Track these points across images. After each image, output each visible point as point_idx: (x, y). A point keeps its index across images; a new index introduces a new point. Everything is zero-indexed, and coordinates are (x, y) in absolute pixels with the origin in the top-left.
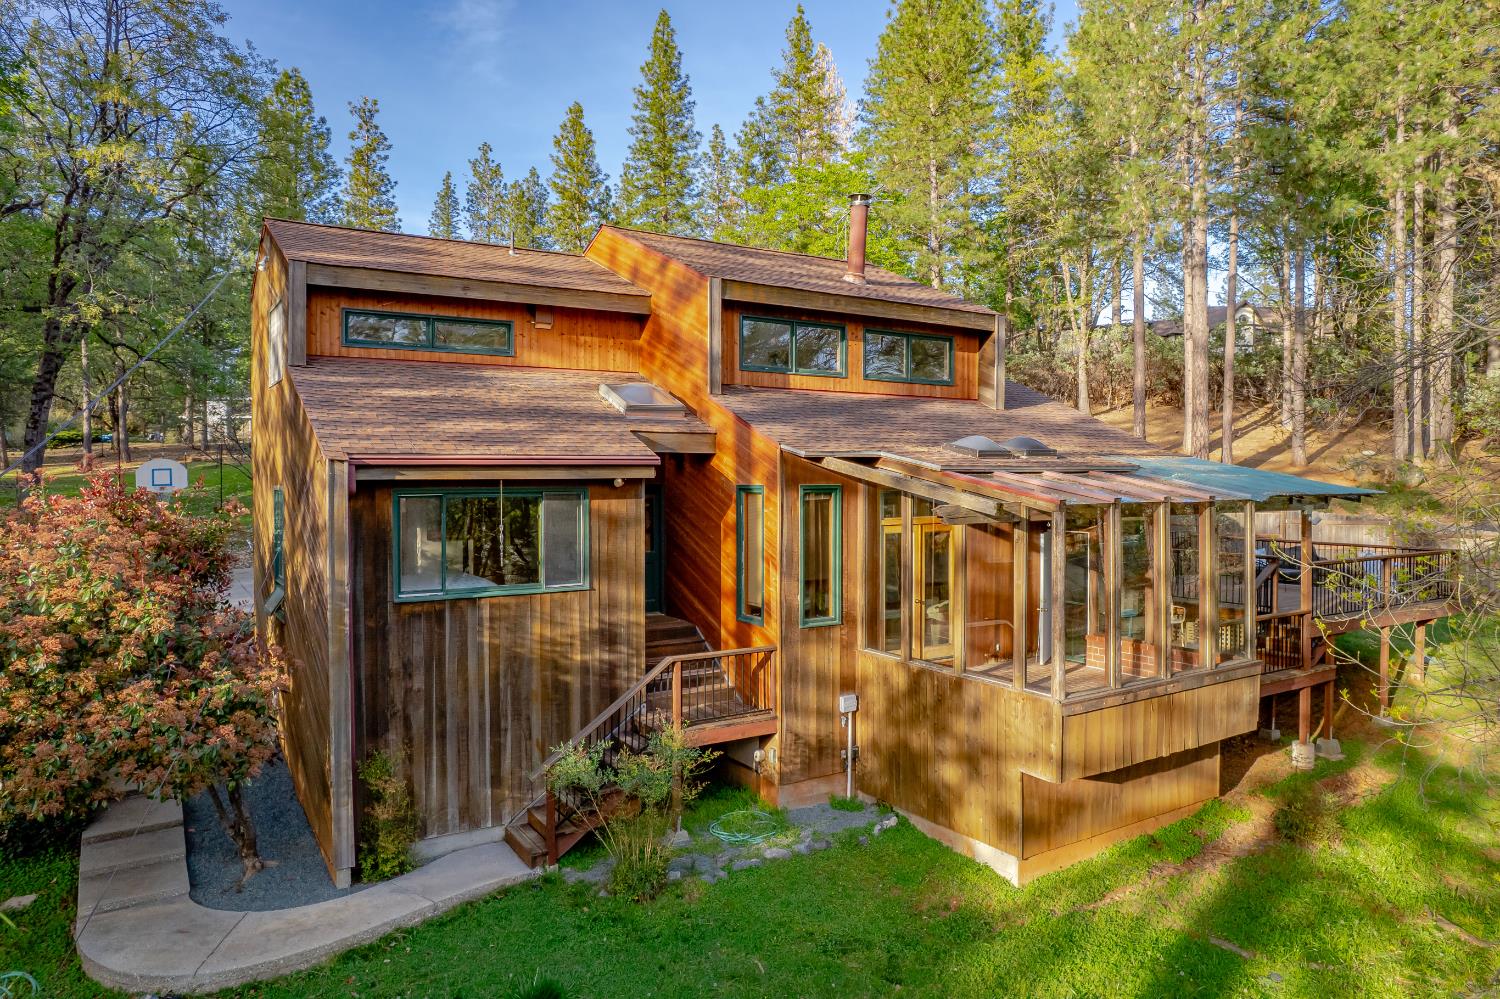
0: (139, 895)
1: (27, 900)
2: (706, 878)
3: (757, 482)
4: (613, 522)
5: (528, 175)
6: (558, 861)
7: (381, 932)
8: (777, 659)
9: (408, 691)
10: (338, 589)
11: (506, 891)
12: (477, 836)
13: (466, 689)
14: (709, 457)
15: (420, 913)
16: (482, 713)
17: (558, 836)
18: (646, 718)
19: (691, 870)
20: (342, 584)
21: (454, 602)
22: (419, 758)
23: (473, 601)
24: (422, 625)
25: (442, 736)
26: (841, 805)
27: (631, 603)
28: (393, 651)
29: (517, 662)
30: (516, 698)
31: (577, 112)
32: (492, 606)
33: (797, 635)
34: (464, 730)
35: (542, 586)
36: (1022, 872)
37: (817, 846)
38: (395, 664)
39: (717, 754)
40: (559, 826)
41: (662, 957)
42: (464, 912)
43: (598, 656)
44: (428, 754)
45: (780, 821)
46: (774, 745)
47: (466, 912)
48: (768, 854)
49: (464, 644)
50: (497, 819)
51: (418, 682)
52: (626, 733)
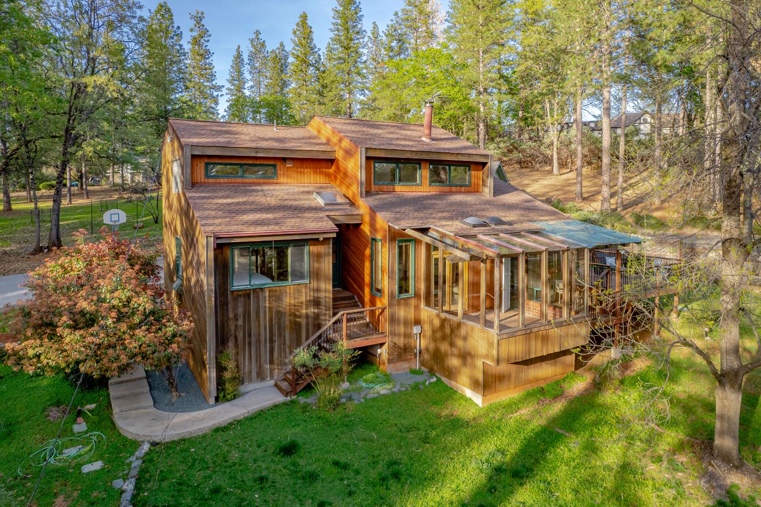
0: (135, 405)
1: (93, 406)
2: (355, 402)
3: (379, 237)
4: (319, 256)
5: (279, 46)
6: (296, 394)
7: (229, 421)
8: (387, 312)
9: (236, 326)
10: (210, 287)
11: (276, 406)
12: (264, 384)
13: (259, 325)
14: (359, 225)
15: (243, 414)
16: (266, 335)
17: (296, 384)
18: (332, 335)
19: (350, 398)
20: (211, 285)
21: (254, 290)
22: (241, 353)
23: (262, 289)
24: (242, 300)
25: (250, 343)
26: (414, 372)
27: (327, 288)
28: (230, 310)
29: (280, 314)
30: (279, 328)
31: (304, 17)
32: (270, 291)
33: (395, 302)
34: (258, 341)
35: (289, 282)
36: (483, 402)
37: (402, 389)
38: (231, 315)
39: (360, 352)
40: (297, 380)
41: (337, 432)
42: (260, 414)
43: (312, 310)
44: (244, 350)
45: (387, 379)
46: (385, 347)
47: (260, 415)
48: (382, 392)
49: (258, 306)
50: (272, 377)
51: (240, 322)
52: (324, 342)
